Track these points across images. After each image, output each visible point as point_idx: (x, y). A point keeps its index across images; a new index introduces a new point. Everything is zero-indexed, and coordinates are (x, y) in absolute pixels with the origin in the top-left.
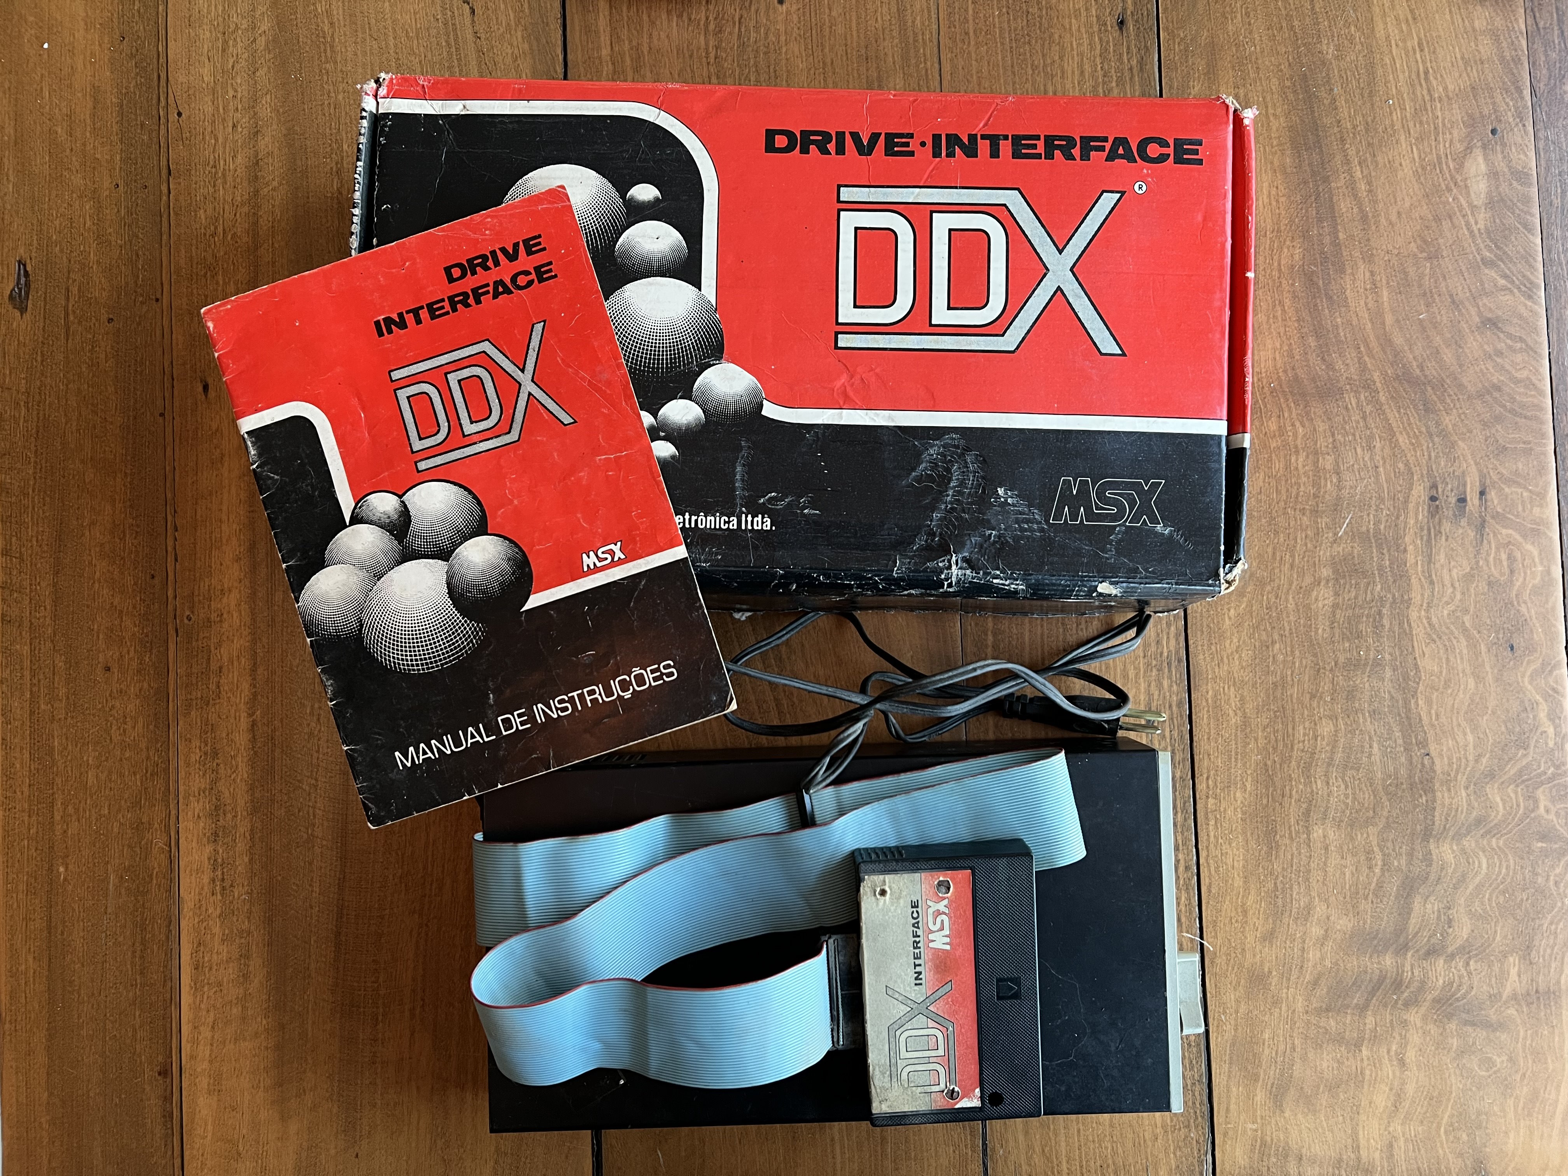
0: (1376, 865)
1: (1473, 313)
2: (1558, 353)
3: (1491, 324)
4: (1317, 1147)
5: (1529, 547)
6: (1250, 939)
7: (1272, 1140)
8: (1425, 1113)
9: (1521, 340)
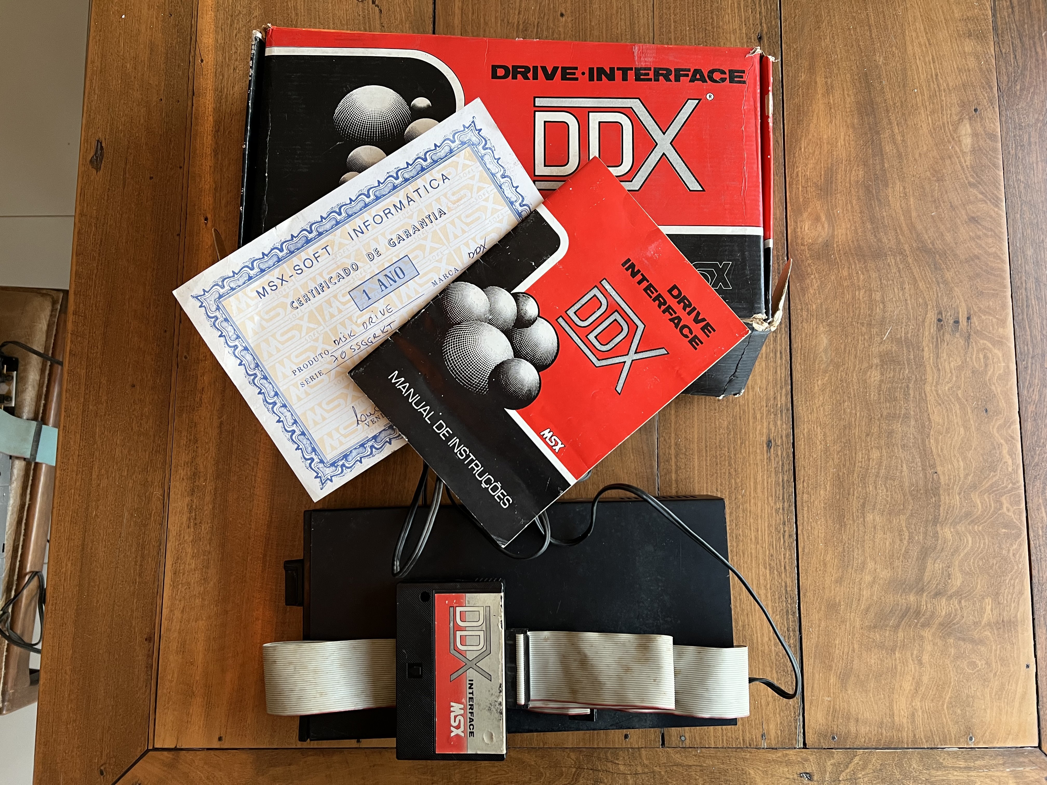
0: (905, 539)
1: (963, 213)
2: (1013, 239)
3: (973, 220)
4: (868, 714)
5: (996, 351)
6: (828, 582)
7: (840, 707)
8: (935, 695)
9: (991, 230)
